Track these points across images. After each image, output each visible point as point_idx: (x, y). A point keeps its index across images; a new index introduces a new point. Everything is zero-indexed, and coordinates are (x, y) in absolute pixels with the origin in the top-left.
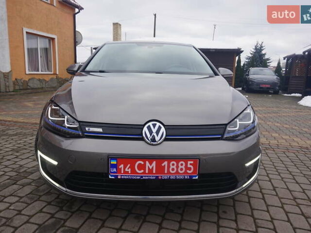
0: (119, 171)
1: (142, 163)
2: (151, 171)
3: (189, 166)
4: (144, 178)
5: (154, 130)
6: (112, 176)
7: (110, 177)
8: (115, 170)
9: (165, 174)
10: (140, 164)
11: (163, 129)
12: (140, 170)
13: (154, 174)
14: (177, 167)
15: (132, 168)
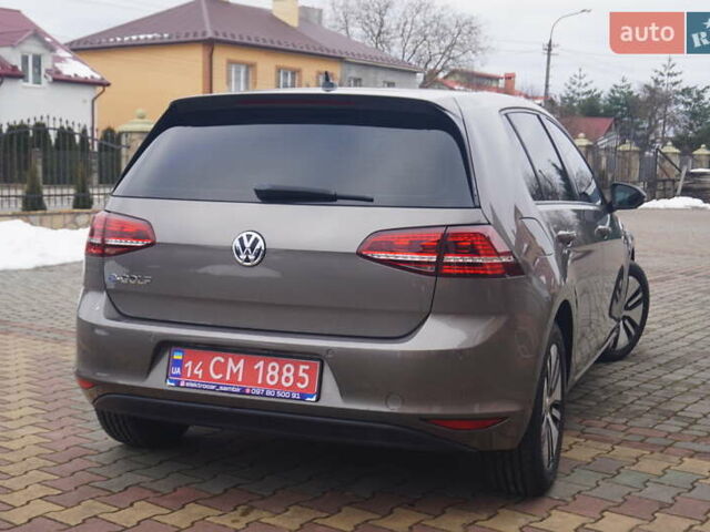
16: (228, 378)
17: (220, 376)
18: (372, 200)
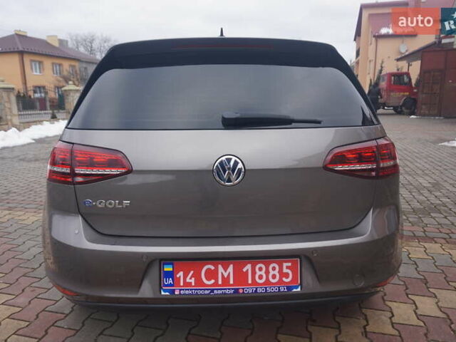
16: (220, 282)
17: (213, 281)
18: (319, 122)
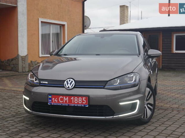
0: (52, 101)
1: (62, 97)
2: (66, 101)
3: (84, 100)
4: (63, 105)
5: (69, 83)
6: (49, 103)
7: (49, 104)
8: (51, 101)
9: (72, 103)
10: (61, 98)
11: (74, 82)
12: (61, 101)
13: (67, 103)
14: (78, 100)
15: (58, 100)
